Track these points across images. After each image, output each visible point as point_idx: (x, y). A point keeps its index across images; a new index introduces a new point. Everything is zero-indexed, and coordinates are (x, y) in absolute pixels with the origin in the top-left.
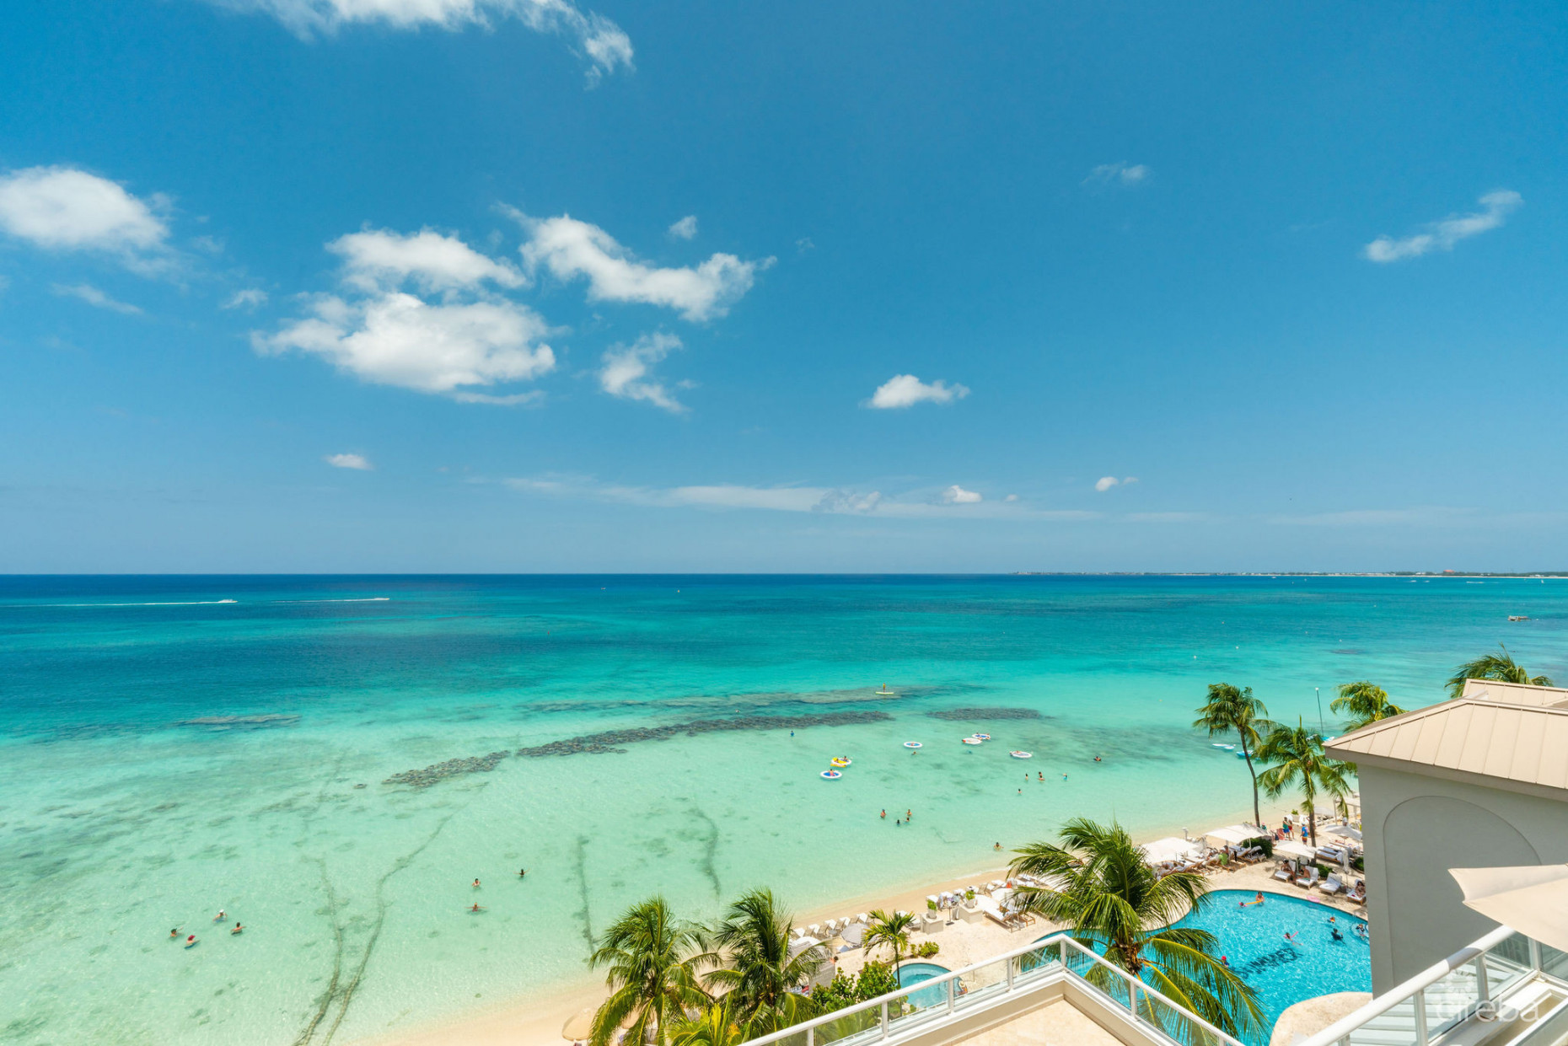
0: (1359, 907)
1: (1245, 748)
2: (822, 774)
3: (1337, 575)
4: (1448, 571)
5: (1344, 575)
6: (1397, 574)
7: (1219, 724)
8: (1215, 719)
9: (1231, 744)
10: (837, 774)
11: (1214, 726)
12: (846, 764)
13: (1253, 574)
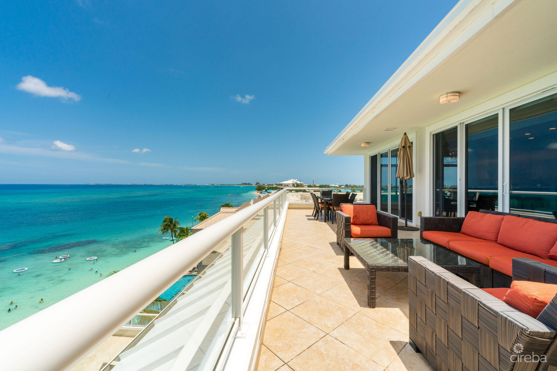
0: (197, 272)
1: (172, 238)
3: (199, 185)
4: (221, 184)
5: (200, 185)
6: (211, 184)
7: (166, 230)
8: (164, 229)
9: (168, 237)
11: (164, 231)
13: (178, 185)
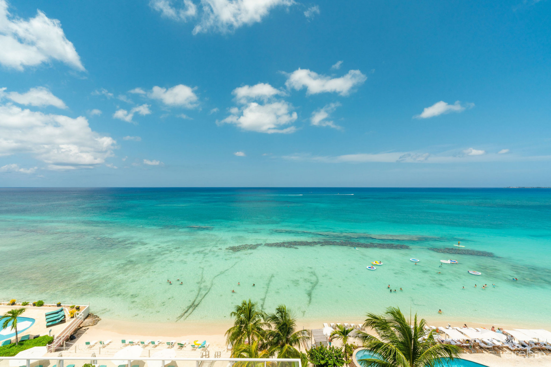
2: (367, 267)
10: (374, 268)
12: (380, 264)
